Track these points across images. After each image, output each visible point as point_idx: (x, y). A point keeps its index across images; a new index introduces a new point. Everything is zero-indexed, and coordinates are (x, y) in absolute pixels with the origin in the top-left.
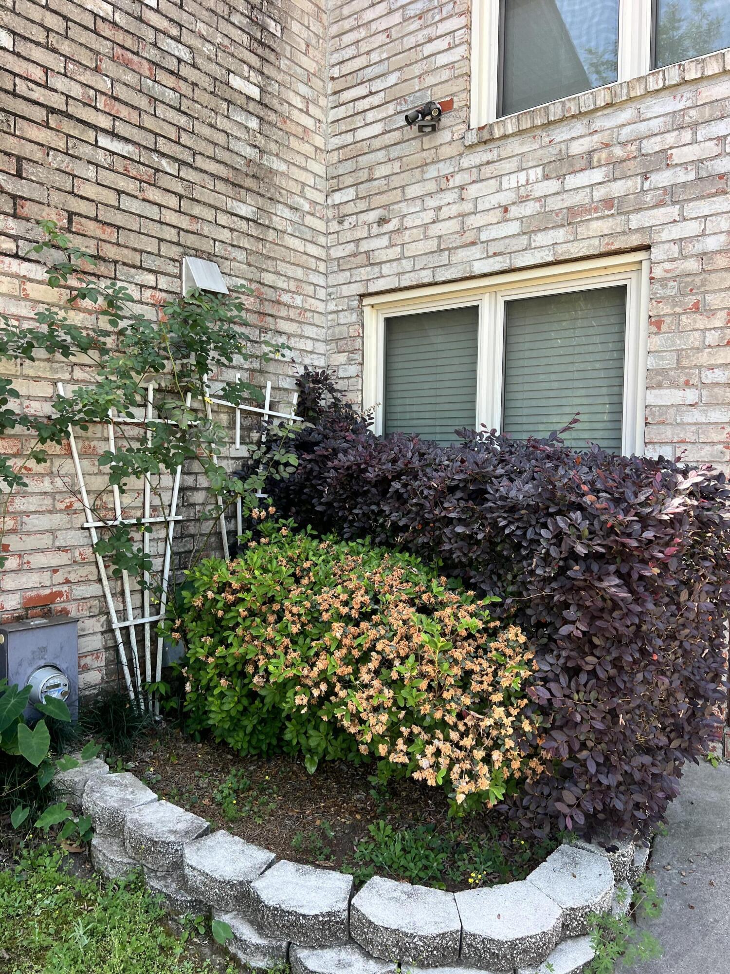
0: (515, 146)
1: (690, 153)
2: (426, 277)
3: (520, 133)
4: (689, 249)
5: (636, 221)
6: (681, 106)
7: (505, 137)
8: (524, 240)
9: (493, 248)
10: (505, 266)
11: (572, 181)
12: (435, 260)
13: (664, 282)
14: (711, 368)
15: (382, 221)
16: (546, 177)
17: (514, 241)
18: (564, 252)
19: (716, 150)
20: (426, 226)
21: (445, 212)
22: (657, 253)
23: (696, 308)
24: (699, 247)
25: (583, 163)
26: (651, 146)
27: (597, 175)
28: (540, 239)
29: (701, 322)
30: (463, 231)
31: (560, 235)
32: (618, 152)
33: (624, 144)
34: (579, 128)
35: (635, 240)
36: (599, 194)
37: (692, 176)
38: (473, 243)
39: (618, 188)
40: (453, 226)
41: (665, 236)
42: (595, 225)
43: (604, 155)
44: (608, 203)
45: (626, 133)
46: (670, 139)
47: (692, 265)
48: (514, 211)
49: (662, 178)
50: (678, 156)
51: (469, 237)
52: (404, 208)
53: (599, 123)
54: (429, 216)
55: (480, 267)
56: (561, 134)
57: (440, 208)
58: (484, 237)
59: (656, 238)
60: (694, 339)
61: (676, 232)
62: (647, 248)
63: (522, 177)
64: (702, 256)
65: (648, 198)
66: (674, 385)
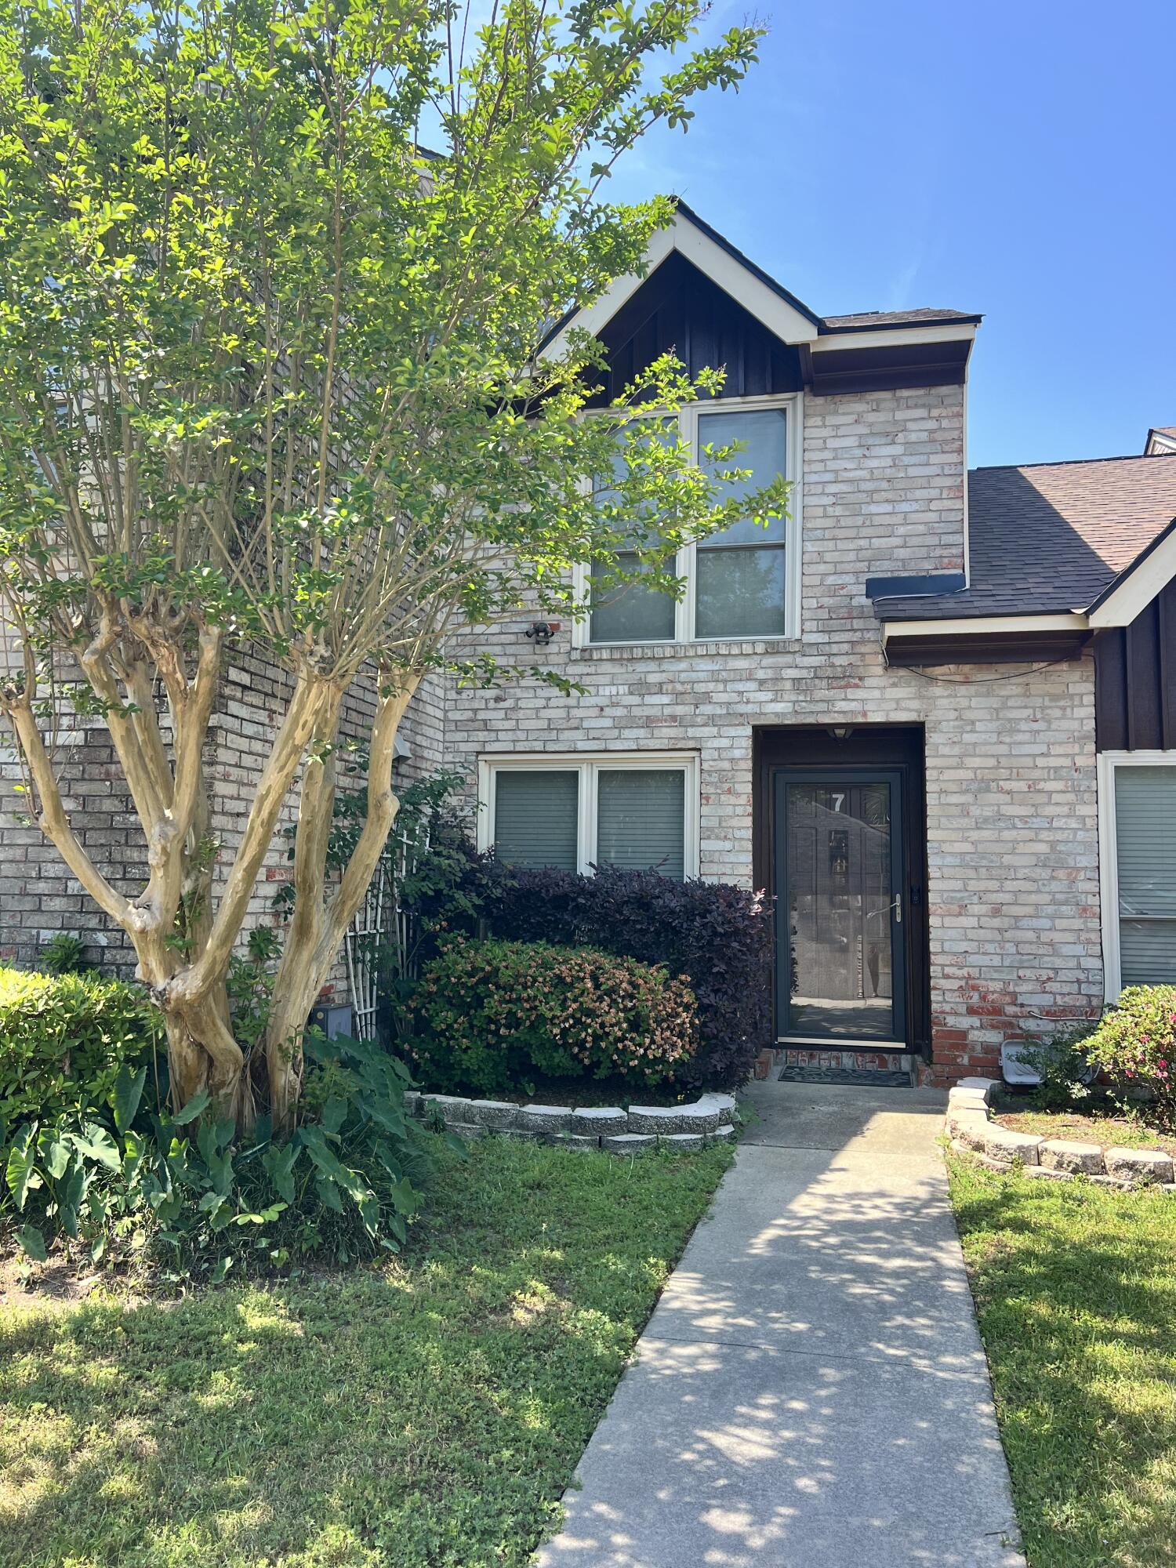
0: (607, 667)
1: (723, 697)
2: (539, 746)
3: (611, 660)
4: (724, 755)
5: (691, 732)
6: (716, 668)
7: (601, 660)
8: (616, 732)
9: (592, 734)
10: (602, 747)
11: (648, 699)
12: (545, 735)
13: (709, 773)
14: (739, 829)
15: (498, 699)
16: (631, 693)
17: (607, 732)
18: (643, 744)
19: (738, 699)
20: (537, 709)
21: (553, 703)
22: (705, 754)
23: (729, 791)
24: (730, 755)
25: (656, 690)
26: (701, 688)
27: (665, 699)
28: (626, 733)
29: (733, 800)
30: (568, 718)
31: (642, 733)
32: (679, 687)
33: (683, 683)
34: (652, 666)
35: (691, 744)
36: (667, 711)
37: (724, 711)
38: (577, 728)
39: (680, 710)
40: (562, 713)
41: (709, 744)
42: (665, 730)
43: (670, 687)
44: (673, 718)
45: (683, 676)
46: (711, 686)
47: (726, 765)
48: (608, 711)
49: (707, 709)
50: (716, 697)
51: (574, 723)
52: (519, 693)
53: (665, 666)
54: (541, 703)
55: (581, 746)
56: (641, 667)
57: (550, 699)
58: (585, 724)
59: (704, 745)
60: (729, 810)
61: (716, 743)
62: (699, 750)
63: (614, 690)
64: (732, 760)
65: (699, 719)
66: (718, 838)
